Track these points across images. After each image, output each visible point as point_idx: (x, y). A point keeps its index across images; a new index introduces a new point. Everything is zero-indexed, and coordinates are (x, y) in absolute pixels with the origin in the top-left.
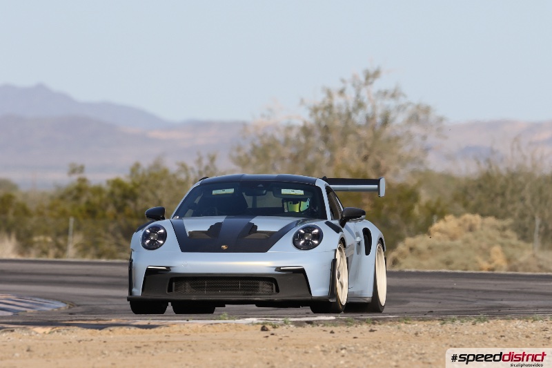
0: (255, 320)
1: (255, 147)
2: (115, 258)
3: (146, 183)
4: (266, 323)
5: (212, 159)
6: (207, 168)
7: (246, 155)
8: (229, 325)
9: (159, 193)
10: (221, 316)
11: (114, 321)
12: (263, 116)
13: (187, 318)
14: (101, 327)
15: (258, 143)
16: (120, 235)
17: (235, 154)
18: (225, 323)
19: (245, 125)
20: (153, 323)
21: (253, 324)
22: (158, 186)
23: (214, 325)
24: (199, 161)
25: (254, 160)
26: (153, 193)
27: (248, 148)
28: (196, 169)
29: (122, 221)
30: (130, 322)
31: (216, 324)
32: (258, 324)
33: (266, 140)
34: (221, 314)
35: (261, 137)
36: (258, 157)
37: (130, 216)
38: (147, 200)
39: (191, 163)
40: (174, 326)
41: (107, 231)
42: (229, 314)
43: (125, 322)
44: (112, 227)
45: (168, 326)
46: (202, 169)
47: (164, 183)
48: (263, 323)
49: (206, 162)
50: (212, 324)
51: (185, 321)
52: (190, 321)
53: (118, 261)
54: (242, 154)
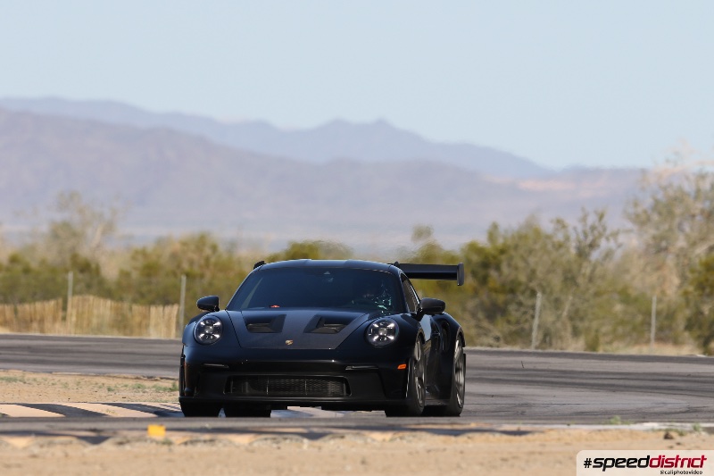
0: (655, 425)
1: (657, 202)
2: (475, 345)
3: (516, 247)
4: (671, 430)
5: (601, 217)
6: (593, 228)
7: (645, 212)
8: (621, 432)
9: (532, 260)
10: (612, 420)
11: (473, 425)
12: (668, 161)
13: (568, 422)
14: (456, 433)
15: (660, 196)
16: (481, 315)
17: (631, 210)
18: (616, 429)
19: (644, 172)
20: (523, 428)
21: (653, 430)
22: (531, 252)
23: (603, 432)
24: (584, 219)
25: (655, 217)
26: (525, 260)
27: (648, 202)
28: (580, 228)
29: (484, 296)
30: (495, 427)
31: (605, 430)
32: (660, 430)
33: (671, 192)
34: (612, 418)
35: (664, 189)
36: (660, 214)
37: (496, 291)
38: (516, 268)
39: (572, 222)
40: (552, 433)
41: (464, 309)
42: (622, 418)
43: (487, 427)
44: (471, 304)
45: (542, 432)
46: (588, 229)
47: (537, 247)
48: (667, 431)
49: (592, 219)
50: (600, 431)
51: (565, 426)
52: (573, 426)
53: (478, 348)
54: (640, 210)
